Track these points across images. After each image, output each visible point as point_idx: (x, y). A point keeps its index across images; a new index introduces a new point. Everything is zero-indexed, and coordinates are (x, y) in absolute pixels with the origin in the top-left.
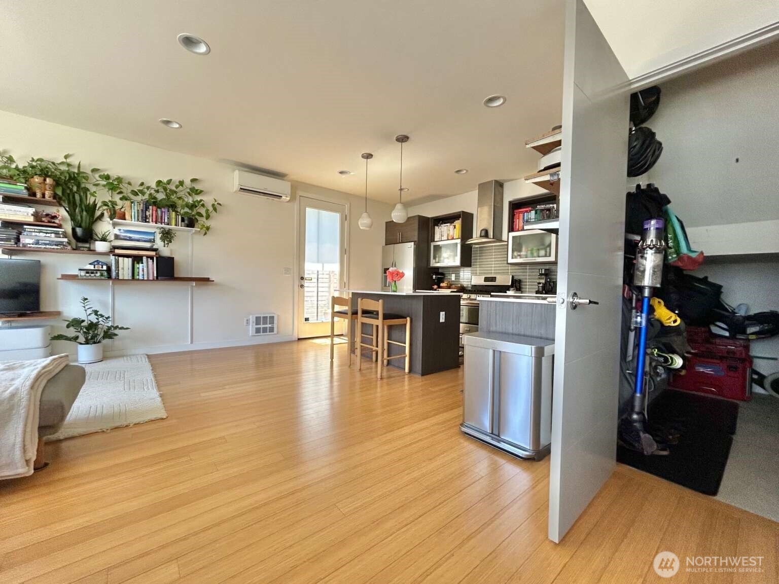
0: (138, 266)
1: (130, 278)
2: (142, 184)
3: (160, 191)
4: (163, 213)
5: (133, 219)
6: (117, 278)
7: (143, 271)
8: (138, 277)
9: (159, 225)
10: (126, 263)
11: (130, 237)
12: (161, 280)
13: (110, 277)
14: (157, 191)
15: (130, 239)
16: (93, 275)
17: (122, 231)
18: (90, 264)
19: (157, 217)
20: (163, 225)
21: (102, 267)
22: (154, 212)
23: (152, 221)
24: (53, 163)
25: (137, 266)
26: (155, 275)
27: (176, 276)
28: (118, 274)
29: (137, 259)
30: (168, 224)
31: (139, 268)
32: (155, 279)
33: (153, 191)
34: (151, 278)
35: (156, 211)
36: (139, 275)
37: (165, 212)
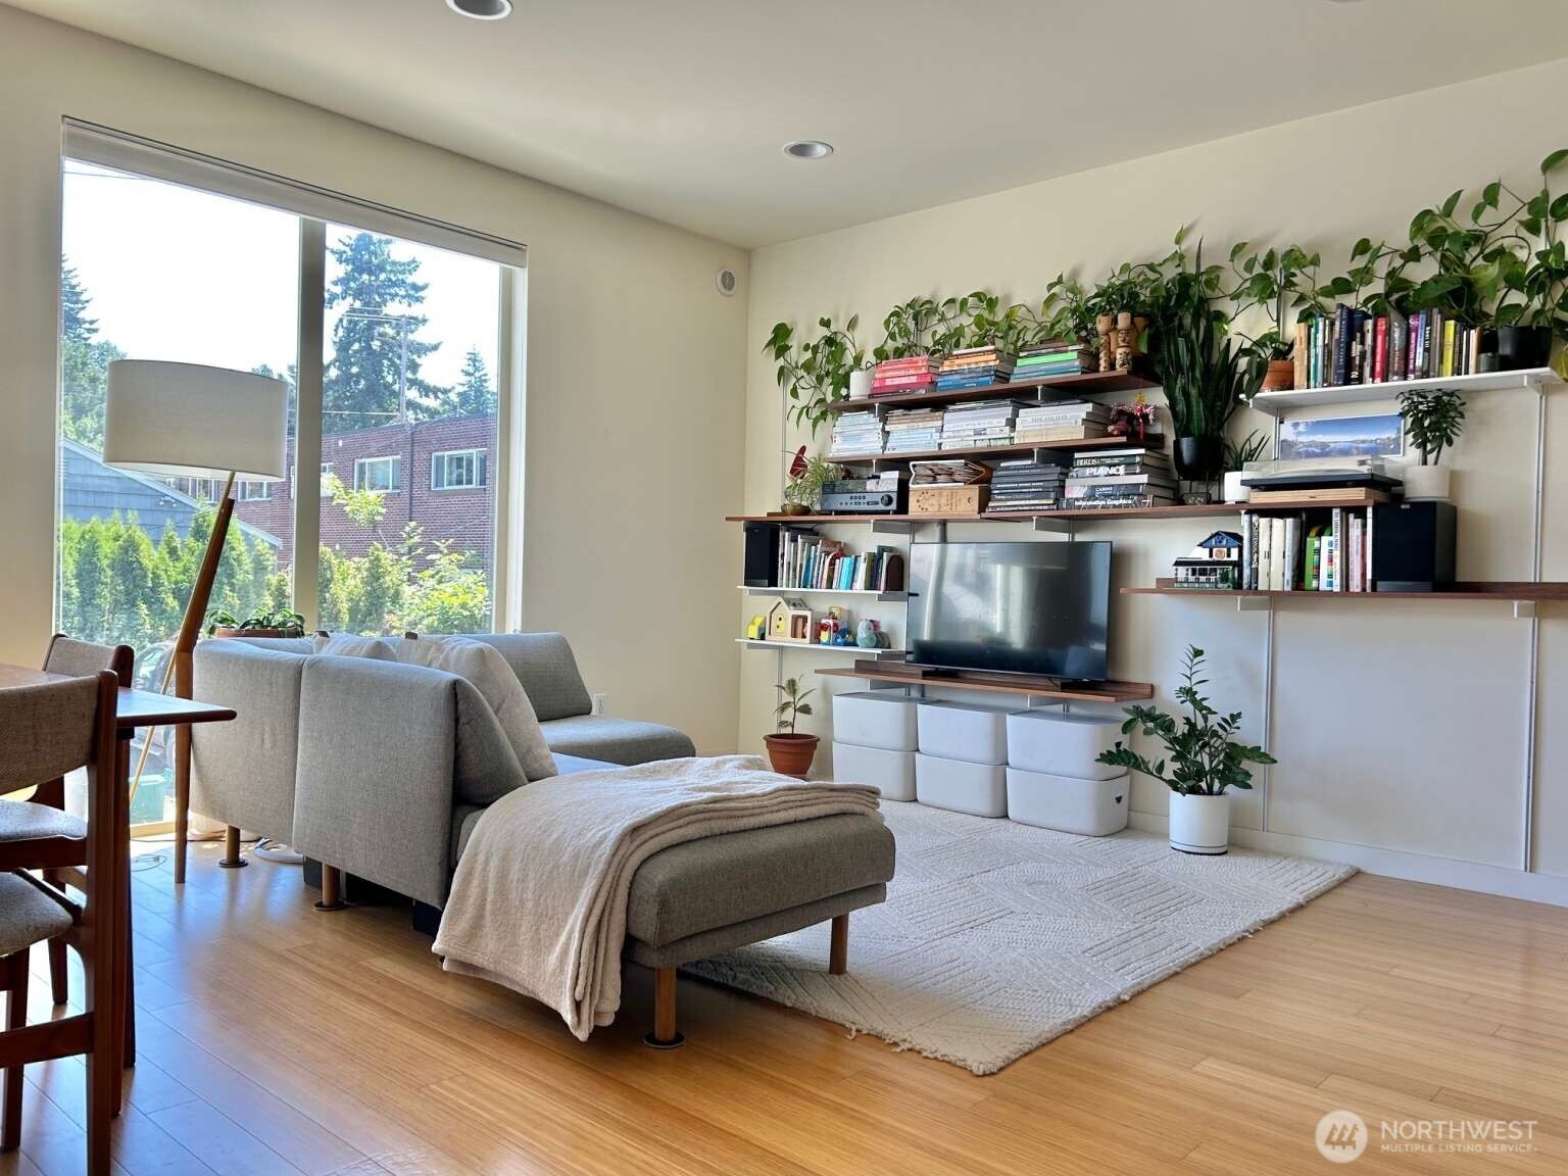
0: (1317, 544)
1: (1288, 588)
2: (1363, 247)
3: (1422, 251)
4: (1413, 335)
5: (1312, 382)
6: (1253, 589)
7: (1331, 560)
8: (1314, 584)
9: (1395, 382)
10: (1278, 536)
11: (1324, 445)
12: (1388, 594)
13: (1238, 585)
14: (1413, 255)
15: (1325, 452)
16: (1203, 578)
17: (1301, 428)
18: (1201, 545)
19: (1387, 355)
20: (1412, 382)
21: (1229, 556)
22: (1380, 338)
23: (1373, 375)
24: (1151, 267)
25: (1313, 542)
26: (1369, 576)
28: (1255, 573)
29: (1313, 521)
30: (1425, 374)
31: (1318, 551)
32: (1368, 590)
33: (1398, 262)
34: (1355, 585)
35: (1388, 332)
36: (1317, 577)
37: (1416, 331)
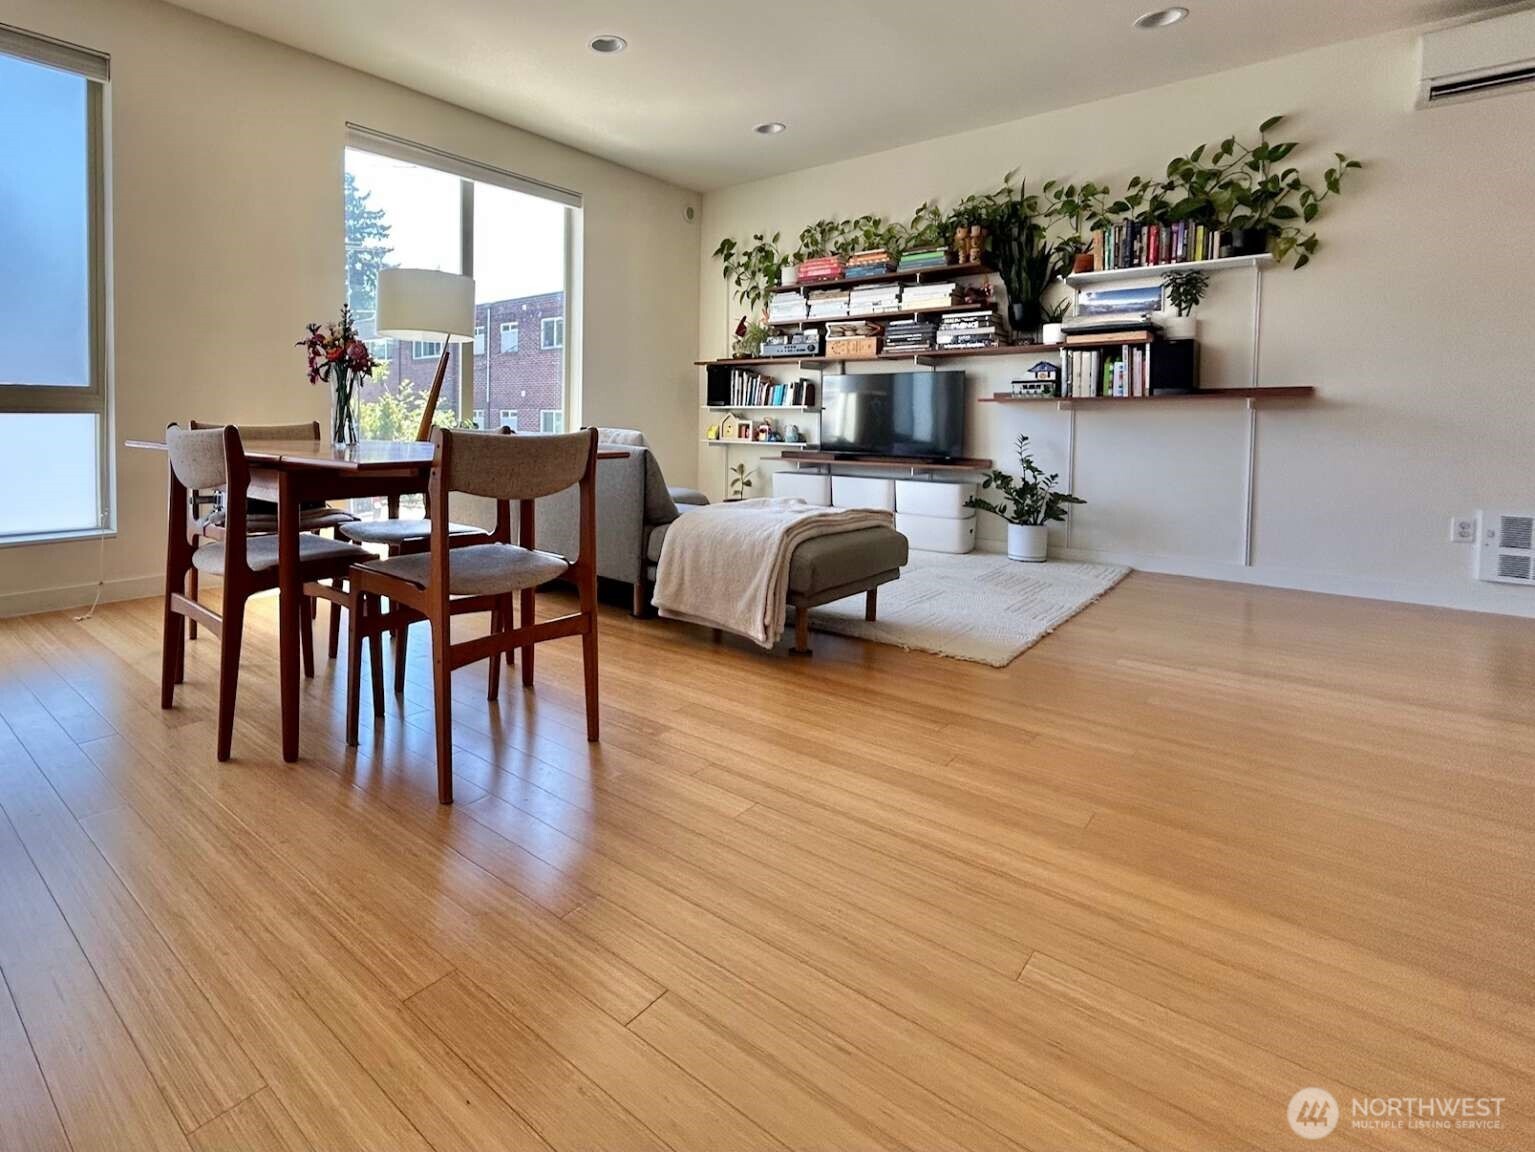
0: (1111, 367)
1: (1093, 395)
2: (1135, 182)
3: (1176, 184)
4: (1175, 236)
5: (1107, 267)
6: (1069, 397)
7: (1121, 377)
8: (1110, 392)
9: (1163, 266)
10: (1087, 362)
11: (1108, 307)
12: (1160, 397)
13: (1057, 394)
14: (1170, 187)
15: (1109, 311)
16: (1032, 391)
17: (1093, 296)
18: (1030, 371)
19: (1157, 250)
20: (1174, 265)
21: (1049, 376)
22: (1152, 238)
23: (1148, 261)
24: (988, 197)
25: (1109, 367)
26: (1147, 386)
27: (1204, 386)
28: (1070, 387)
29: (1109, 353)
30: (1184, 260)
31: (1112, 372)
32: (1147, 393)
33: (1159, 191)
34: (1138, 393)
35: (1158, 234)
36: (1112, 387)
37: (1177, 233)
